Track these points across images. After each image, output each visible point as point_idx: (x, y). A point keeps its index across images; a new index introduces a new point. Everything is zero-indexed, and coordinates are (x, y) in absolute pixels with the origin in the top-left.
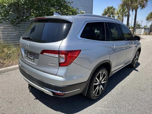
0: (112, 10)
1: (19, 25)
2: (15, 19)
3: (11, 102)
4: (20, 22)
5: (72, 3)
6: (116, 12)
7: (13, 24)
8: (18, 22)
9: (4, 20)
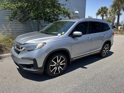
0: (105, 9)
1: (26, 22)
2: (22, 18)
3: (5, 78)
4: (26, 20)
5: (65, 5)
6: (108, 12)
7: (20, 22)
8: (24, 20)
9: (14, 19)
